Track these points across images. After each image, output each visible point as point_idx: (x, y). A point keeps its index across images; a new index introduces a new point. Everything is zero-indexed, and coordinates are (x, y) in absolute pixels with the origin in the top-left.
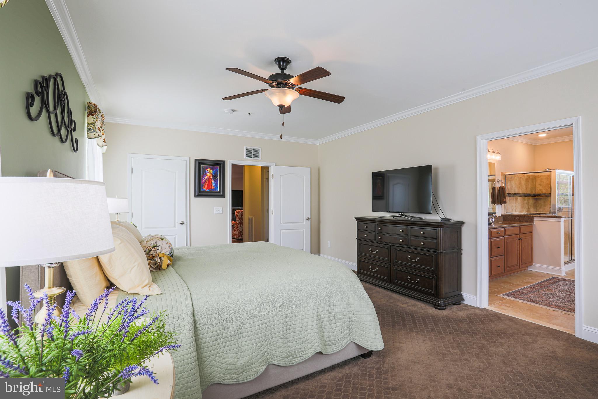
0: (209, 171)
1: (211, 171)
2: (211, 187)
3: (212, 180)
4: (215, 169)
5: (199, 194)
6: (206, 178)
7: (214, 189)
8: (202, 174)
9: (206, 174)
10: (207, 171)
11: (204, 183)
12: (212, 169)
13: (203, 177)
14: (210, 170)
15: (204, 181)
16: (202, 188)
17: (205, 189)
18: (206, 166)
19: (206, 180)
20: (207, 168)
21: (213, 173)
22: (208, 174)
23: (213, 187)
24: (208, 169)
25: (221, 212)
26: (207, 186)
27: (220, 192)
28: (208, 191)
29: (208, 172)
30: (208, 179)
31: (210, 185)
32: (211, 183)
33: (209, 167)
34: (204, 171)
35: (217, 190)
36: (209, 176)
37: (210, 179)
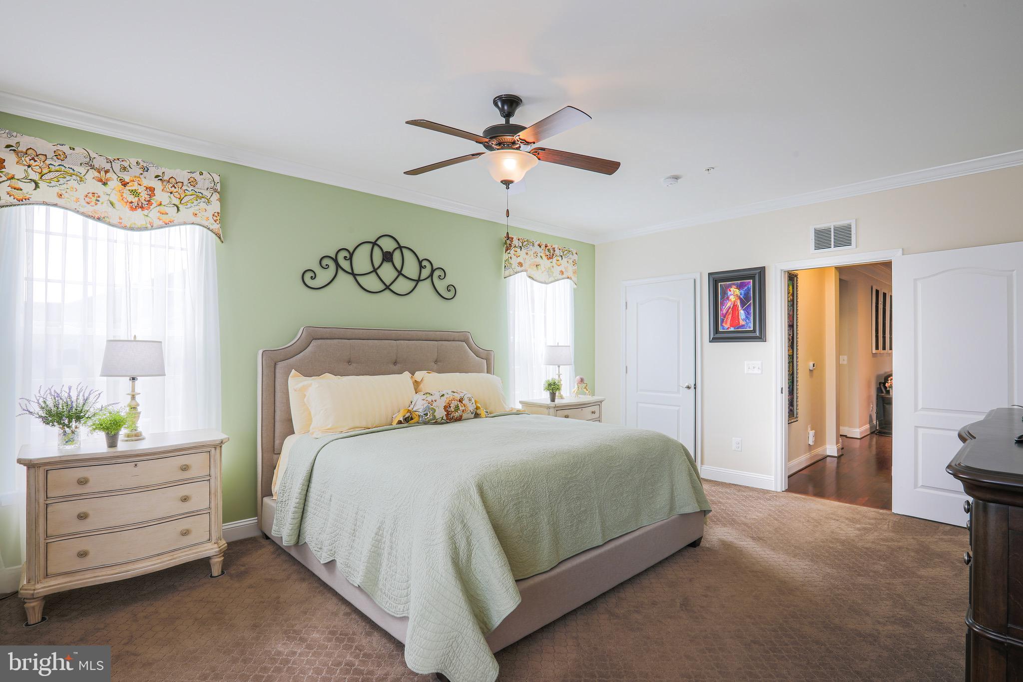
0: (734, 292)
1: (737, 292)
2: (739, 321)
3: (740, 309)
4: (745, 286)
5: (718, 336)
6: (729, 304)
7: (743, 326)
8: (721, 299)
9: (728, 298)
10: (729, 293)
11: (724, 316)
12: (740, 287)
13: (722, 304)
14: (735, 290)
15: (724, 312)
16: (722, 325)
17: (726, 326)
18: (728, 283)
19: (728, 310)
20: (730, 286)
21: (741, 294)
22: (732, 298)
23: (742, 323)
24: (731, 289)
25: (760, 372)
26: (729, 320)
27: (754, 331)
28: (732, 329)
29: (731, 295)
30: (732, 308)
31: (735, 317)
32: (738, 313)
33: (734, 284)
34: (724, 293)
35: (750, 327)
36: (734, 302)
37: (735, 307)
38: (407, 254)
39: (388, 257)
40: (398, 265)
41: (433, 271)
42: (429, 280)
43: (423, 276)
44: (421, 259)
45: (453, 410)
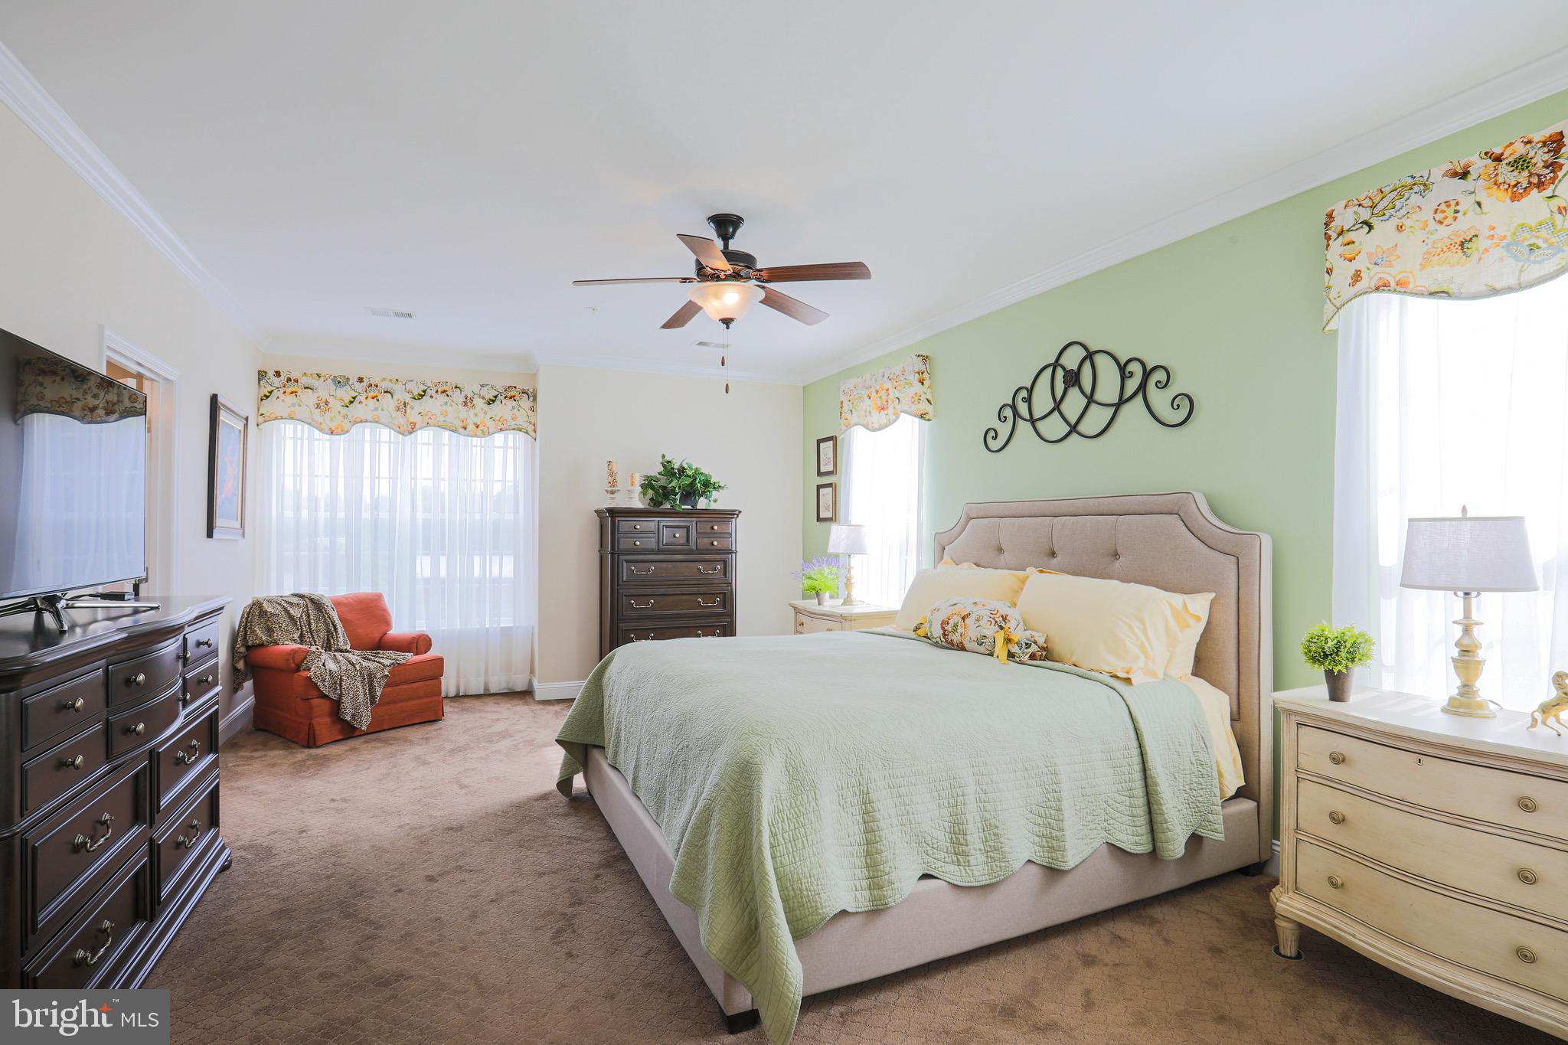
38: (1101, 361)
39: (1073, 379)
40: (1088, 389)
41: (1147, 374)
42: (1140, 397)
43: (1128, 393)
44: (1123, 361)
45: (950, 630)
